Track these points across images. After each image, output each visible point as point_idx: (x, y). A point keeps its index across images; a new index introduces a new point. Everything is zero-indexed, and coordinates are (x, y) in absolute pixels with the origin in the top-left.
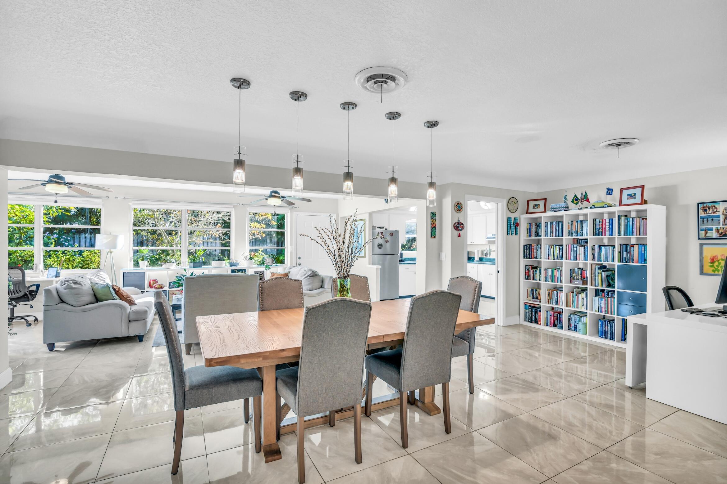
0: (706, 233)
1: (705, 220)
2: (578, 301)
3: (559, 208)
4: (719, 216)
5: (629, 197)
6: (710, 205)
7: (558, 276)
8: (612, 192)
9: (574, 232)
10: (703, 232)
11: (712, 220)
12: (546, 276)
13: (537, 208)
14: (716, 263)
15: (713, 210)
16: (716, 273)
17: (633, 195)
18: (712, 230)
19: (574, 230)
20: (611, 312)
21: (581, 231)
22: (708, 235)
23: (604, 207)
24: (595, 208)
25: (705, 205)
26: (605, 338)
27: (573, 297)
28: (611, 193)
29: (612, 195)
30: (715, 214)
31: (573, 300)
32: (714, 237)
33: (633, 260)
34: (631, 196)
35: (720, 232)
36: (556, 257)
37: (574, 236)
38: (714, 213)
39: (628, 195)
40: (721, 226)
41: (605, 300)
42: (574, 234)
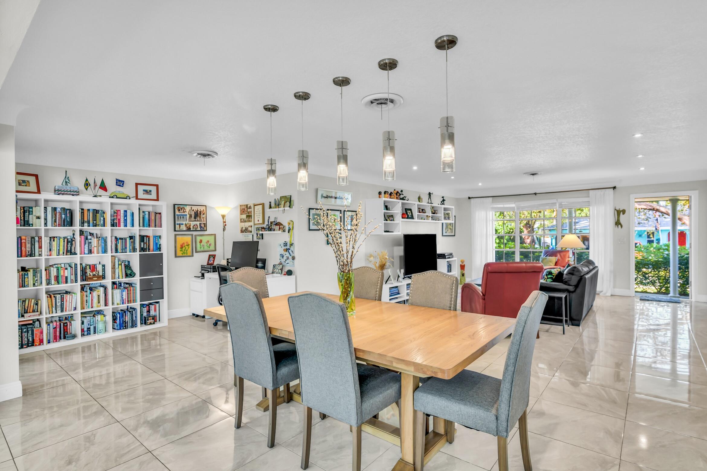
0: (180, 227)
1: (179, 217)
2: (92, 300)
3: (70, 191)
4: (186, 215)
5: (145, 192)
6: (182, 206)
7: (66, 275)
8: (123, 184)
9: (86, 222)
10: (178, 226)
11: (183, 217)
12: (48, 278)
13: (26, 186)
14: (184, 248)
15: (183, 211)
16: (184, 255)
17: (148, 191)
18: (183, 224)
19: (86, 219)
20: (133, 300)
21: (95, 221)
22: (181, 228)
23: (126, 198)
24: (117, 198)
25: (179, 206)
26: (126, 328)
27: (87, 296)
28: (121, 185)
29: (123, 186)
30: (184, 214)
31: (87, 300)
32: (184, 230)
33: (149, 249)
34: (147, 192)
35: (187, 226)
36: (61, 252)
37: (85, 226)
38: (184, 212)
39: (144, 190)
40: (188, 222)
41: (128, 291)
42: (86, 224)
